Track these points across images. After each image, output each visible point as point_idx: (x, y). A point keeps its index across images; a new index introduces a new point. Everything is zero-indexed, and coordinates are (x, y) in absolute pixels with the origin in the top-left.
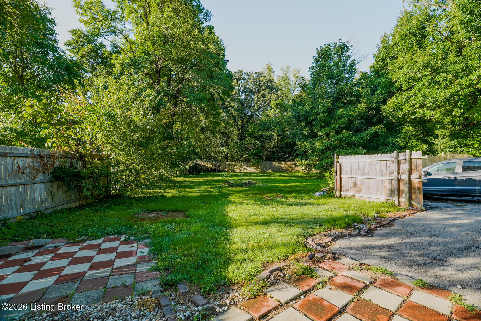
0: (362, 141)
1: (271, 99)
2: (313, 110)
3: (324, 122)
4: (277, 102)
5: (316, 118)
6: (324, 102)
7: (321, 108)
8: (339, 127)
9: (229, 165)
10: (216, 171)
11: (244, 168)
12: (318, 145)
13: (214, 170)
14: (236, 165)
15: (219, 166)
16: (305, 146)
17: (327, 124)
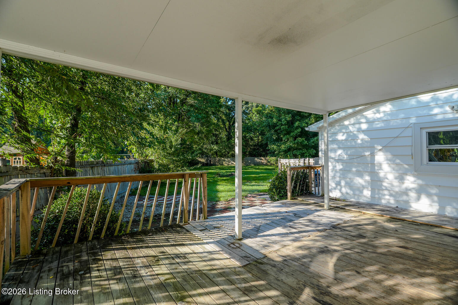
0: (313, 144)
1: (253, 106)
2: (278, 122)
3: (286, 131)
4: (257, 109)
5: (280, 129)
6: (286, 117)
7: (284, 122)
8: (296, 134)
9: (219, 160)
10: (208, 165)
11: (231, 163)
12: (283, 147)
13: (207, 165)
14: (225, 161)
15: (210, 161)
16: (273, 148)
17: (288, 133)
